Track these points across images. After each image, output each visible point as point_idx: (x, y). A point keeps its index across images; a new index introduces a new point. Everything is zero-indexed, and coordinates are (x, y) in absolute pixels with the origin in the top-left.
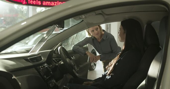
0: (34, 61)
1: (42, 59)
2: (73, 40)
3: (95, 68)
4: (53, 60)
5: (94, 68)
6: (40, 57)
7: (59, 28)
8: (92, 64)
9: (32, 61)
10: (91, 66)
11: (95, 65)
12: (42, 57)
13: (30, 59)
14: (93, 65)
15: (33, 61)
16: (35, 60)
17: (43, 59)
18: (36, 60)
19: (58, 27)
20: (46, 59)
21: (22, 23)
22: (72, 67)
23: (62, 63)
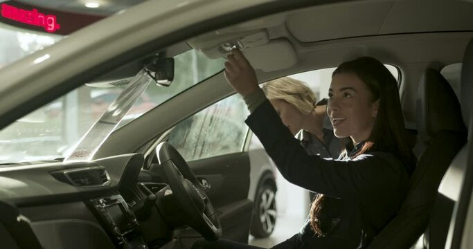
0: (82, 181)
1: (107, 180)
2: (203, 129)
3: (273, 229)
4: (141, 186)
5: (269, 230)
6: (101, 171)
7: (158, 81)
8: (263, 219)
9: (76, 182)
10: (261, 224)
11: (273, 220)
12: (106, 172)
13: (70, 174)
14: (266, 222)
15: (80, 182)
16: (87, 180)
17: (108, 178)
18: (89, 181)
19: (154, 78)
20: (118, 180)
21: (35, 59)
22: (198, 205)
23: (168, 192)
